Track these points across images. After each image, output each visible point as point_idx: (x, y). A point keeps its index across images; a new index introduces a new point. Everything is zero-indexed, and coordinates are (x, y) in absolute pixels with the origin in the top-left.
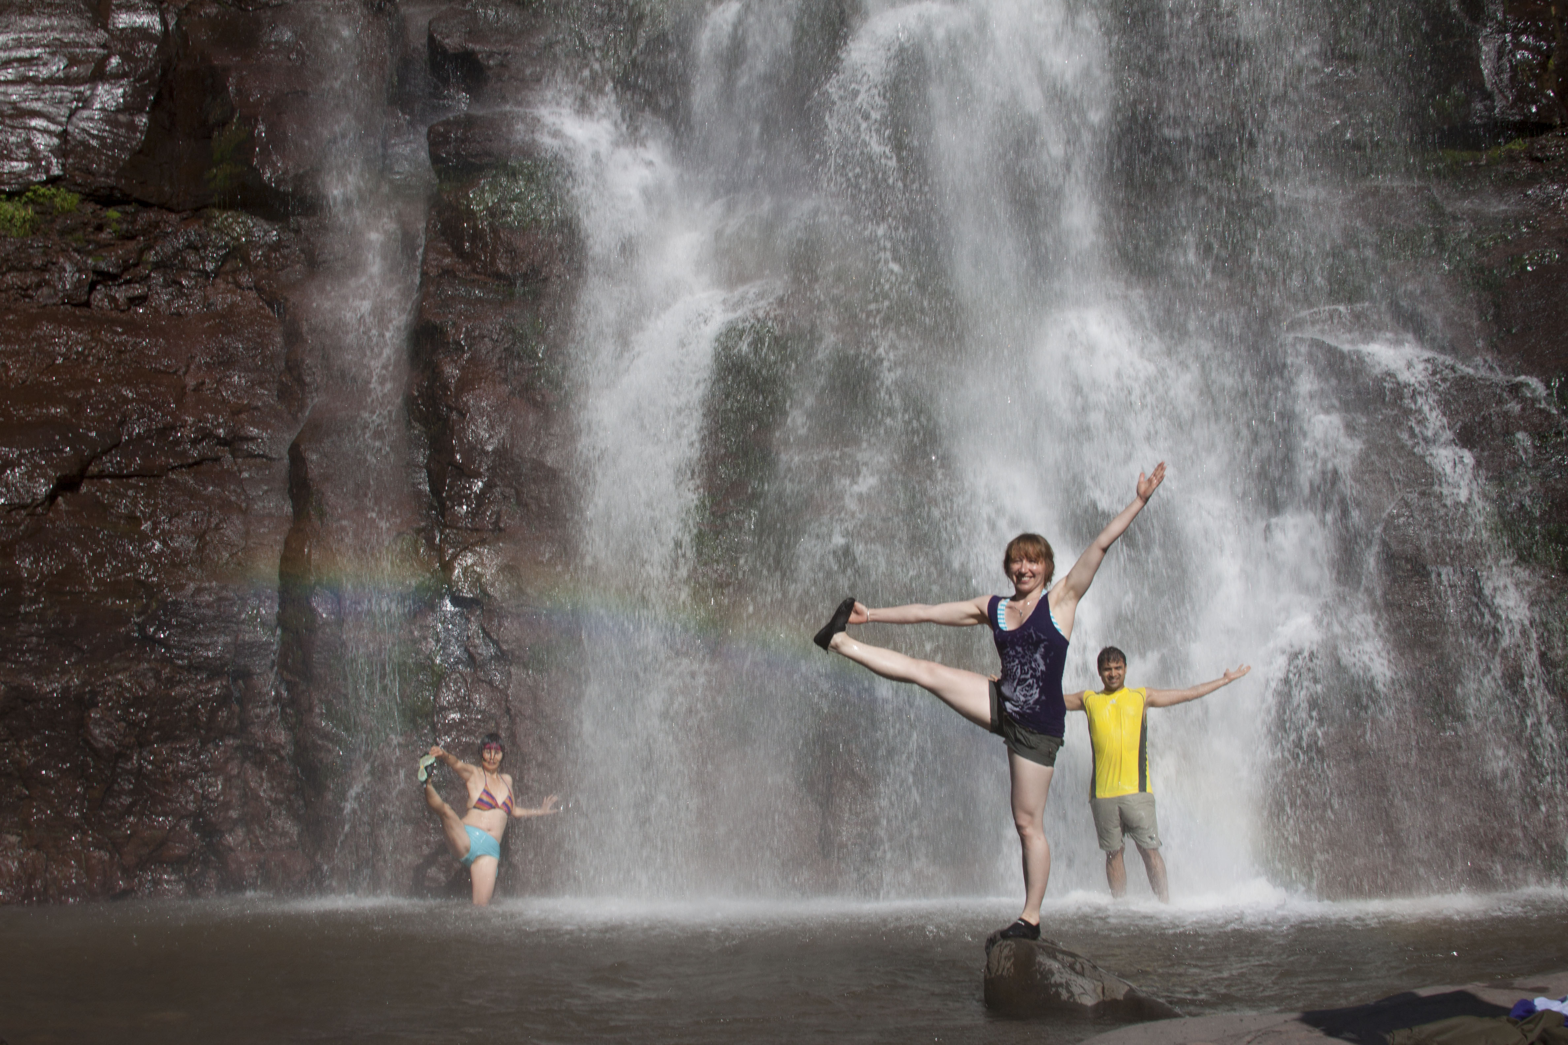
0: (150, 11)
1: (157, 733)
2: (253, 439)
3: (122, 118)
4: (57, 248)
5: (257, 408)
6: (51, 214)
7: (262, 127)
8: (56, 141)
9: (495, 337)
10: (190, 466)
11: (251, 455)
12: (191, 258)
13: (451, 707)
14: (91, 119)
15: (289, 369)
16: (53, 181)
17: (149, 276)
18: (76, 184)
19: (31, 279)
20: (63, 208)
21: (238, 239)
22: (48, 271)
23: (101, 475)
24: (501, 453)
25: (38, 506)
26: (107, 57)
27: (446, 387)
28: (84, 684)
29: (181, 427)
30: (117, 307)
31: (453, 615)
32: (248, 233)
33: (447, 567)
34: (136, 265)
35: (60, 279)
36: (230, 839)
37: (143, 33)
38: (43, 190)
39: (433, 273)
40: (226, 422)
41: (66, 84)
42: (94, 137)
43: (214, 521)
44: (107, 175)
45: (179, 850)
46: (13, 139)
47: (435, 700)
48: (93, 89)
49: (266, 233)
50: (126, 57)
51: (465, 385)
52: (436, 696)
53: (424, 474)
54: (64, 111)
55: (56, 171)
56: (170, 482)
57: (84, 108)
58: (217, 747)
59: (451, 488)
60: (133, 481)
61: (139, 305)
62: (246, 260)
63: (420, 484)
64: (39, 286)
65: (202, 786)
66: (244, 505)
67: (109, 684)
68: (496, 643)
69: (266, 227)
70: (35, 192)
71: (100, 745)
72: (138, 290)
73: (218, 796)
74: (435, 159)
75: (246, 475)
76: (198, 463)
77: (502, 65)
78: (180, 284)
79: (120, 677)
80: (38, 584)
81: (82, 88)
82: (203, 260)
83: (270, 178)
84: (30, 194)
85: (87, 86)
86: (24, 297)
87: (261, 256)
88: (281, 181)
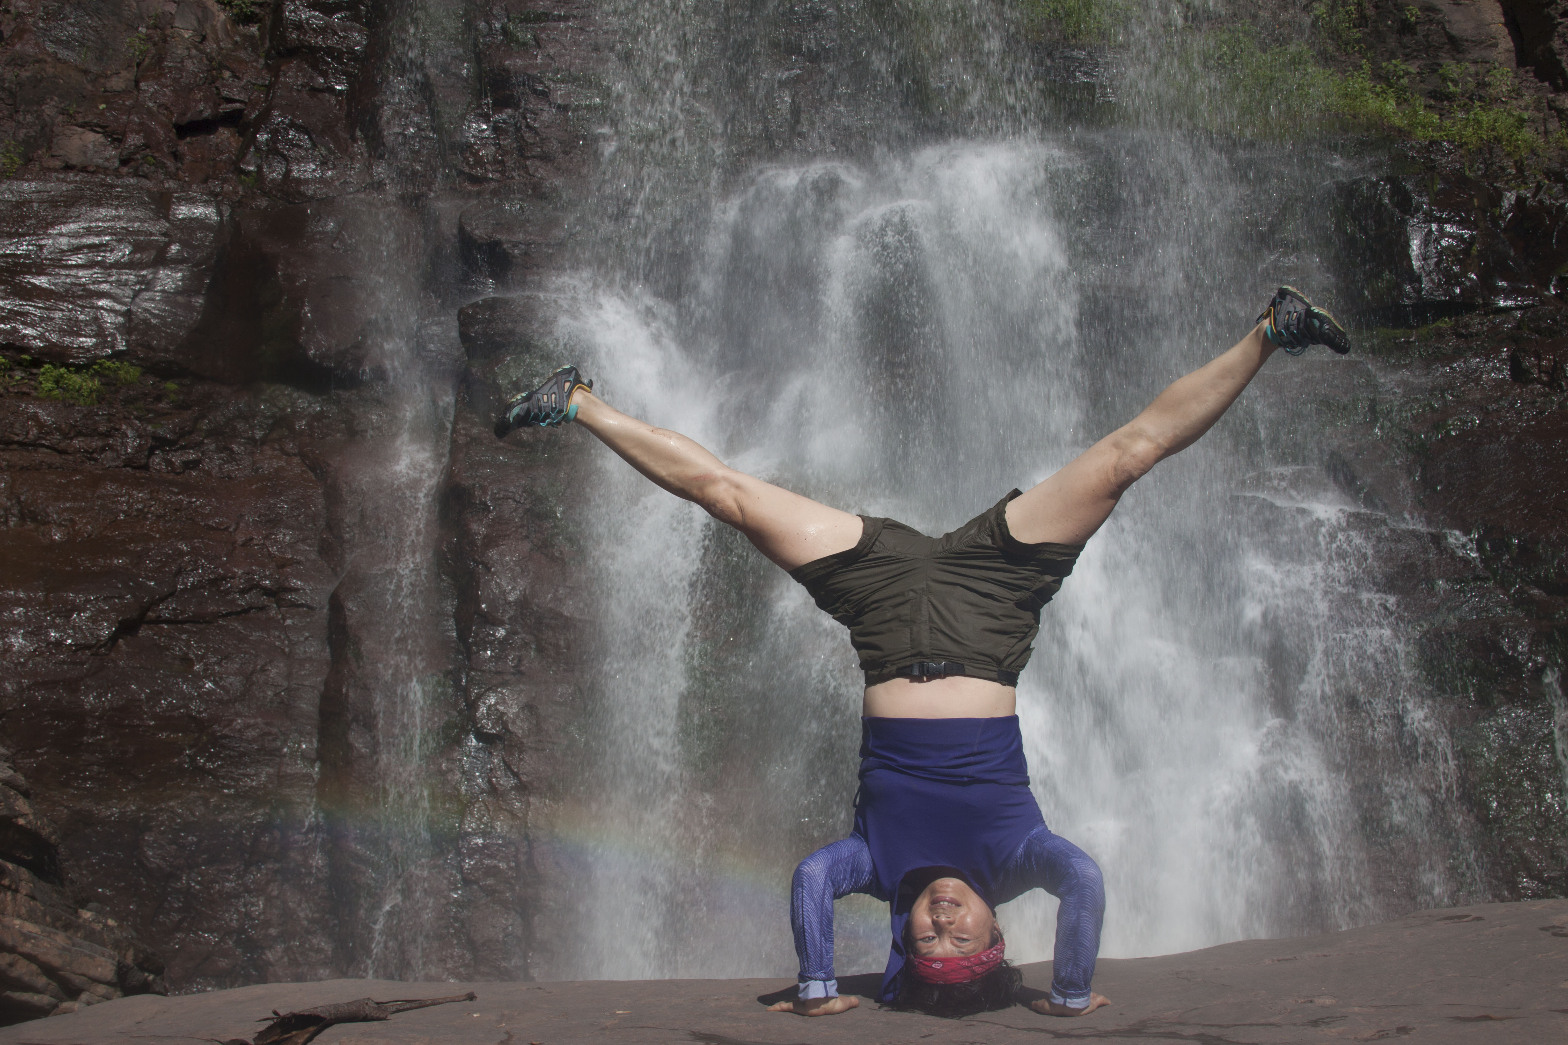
0: (207, 203)
1: (205, 856)
2: (296, 590)
3: (180, 299)
4: (121, 416)
5: (299, 562)
6: (115, 385)
7: (307, 309)
8: (121, 319)
9: (517, 497)
10: (238, 613)
11: (294, 605)
12: (240, 426)
13: (475, 834)
14: (152, 300)
15: (329, 527)
16: (118, 355)
17: (202, 442)
18: (138, 359)
19: (97, 443)
20: (126, 379)
21: (283, 409)
22: (112, 436)
23: (158, 621)
24: (523, 603)
25: (101, 646)
26: (168, 245)
27: (473, 543)
28: (140, 809)
29: (231, 578)
30: (173, 471)
31: (478, 750)
32: (293, 404)
33: (472, 706)
34: (190, 433)
35: (122, 443)
36: (270, 955)
37: (200, 223)
38: (108, 363)
39: (462, 440)
40: (271, 574)
41: (130, 269)
42: (155, 316)
43: (260, 662)
44: (166, 350)
45: (223, 963)
46: (82, 317)
47: (460, 827)
48: (156, 273)
49: (310, 404)
50: (184, 244)
51: (490, 542)
52: (461, 823)
53: (452, 622)
54: (129, 292)
55: (121, 346)
56: (220, 627)
57: (146, 290)
58: (259, 870)
59: (477, 635)
60: (186, 626)
61: (193, 469)
62: (291, 429)
63: (448, 630)
64: (103, 450)
65: (245, 905)
66: (287, 650)
67: (161, 810)
68: (516, 775)
69: (310, 399)
70: (101, 365)
71: (154, 866)
72: (192, 456)
73: (259, 915)
74: (464, 337)
75: (289, 622)
76: (246, 611)
77: (526, 254)
78: (231, 450)
79: (172, 804)
80: (100, 718)
81: (144, 273)
82: (252, 428)
83: (315, 355)
84: (96, 367)
85: (151, 270)
86: (90, 459)
87: (305, 425)
88: (325, 357)
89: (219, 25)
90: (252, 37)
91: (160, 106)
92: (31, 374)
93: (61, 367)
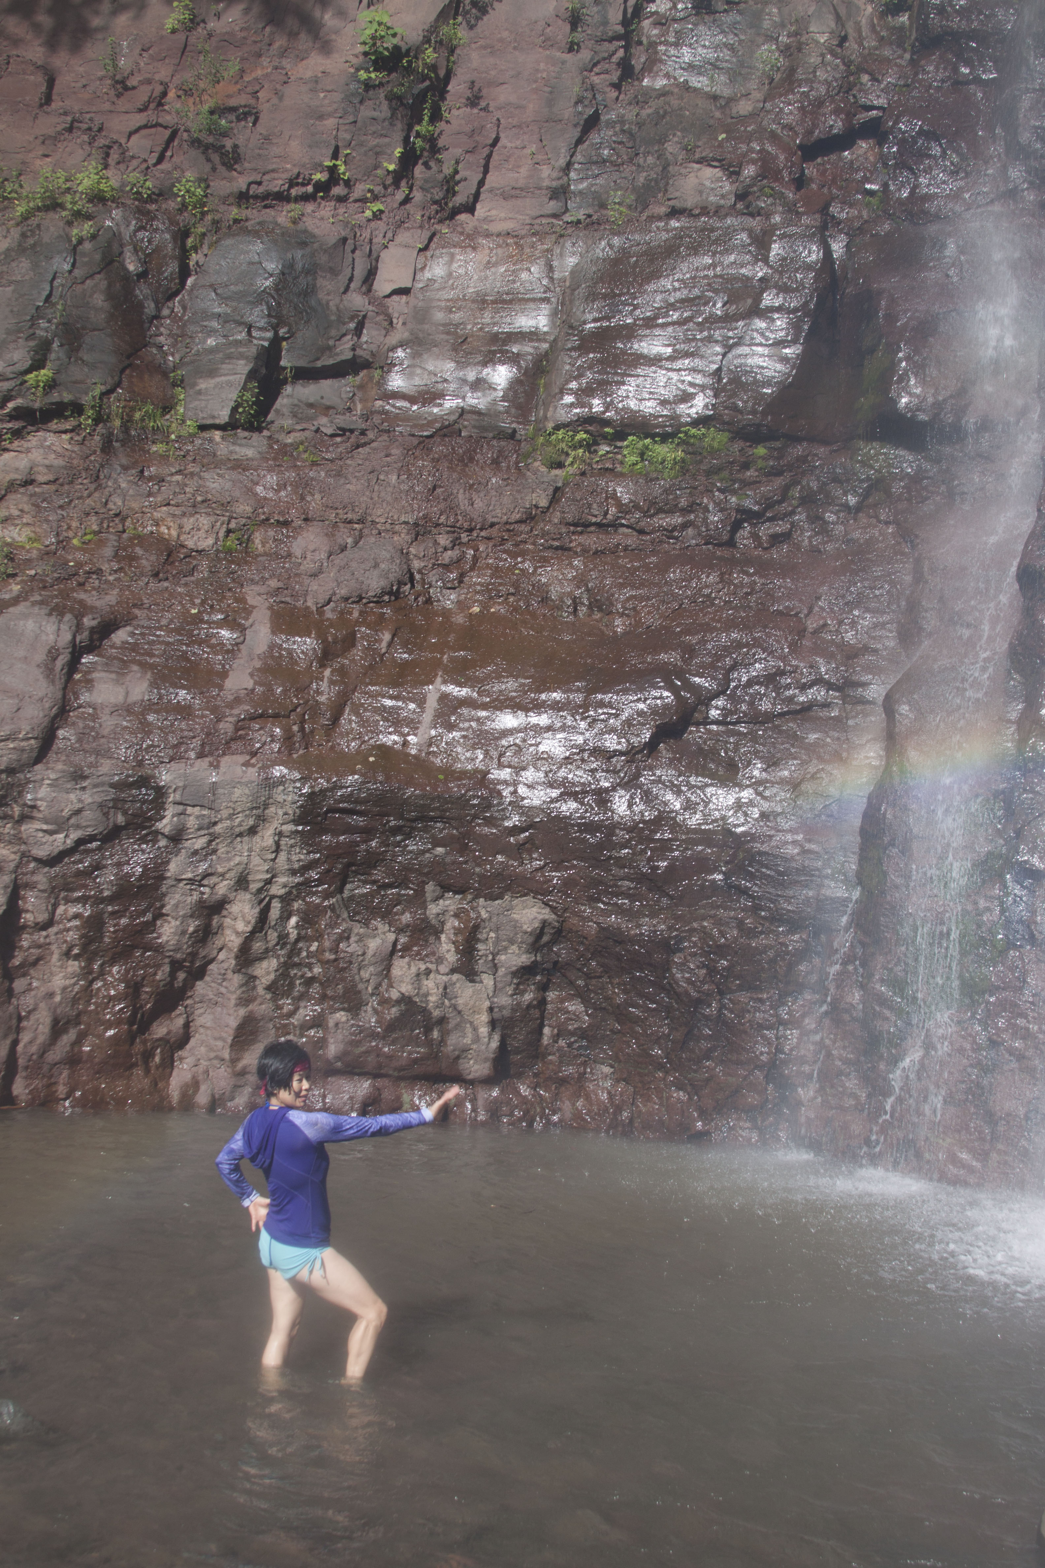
1: (737, 982)
4: (704, 488)
5: (874, 651)
6: (700, 454)
7: (901, 354)
8: (709, 381)
10: (797, 712)
11: (861, 701)
12: (835, 491)
14: (743, 355)
15: (910, 610)
16: (701, 421)
17: (793, 512)
18: (725, 423)
19: (678, 520)
20: (712, 448)
21: (880, 471)
22: (693, 512)
23: (704, 722)
25: (638, 753)
26: (763, 291)
28: (671, 928)
29: (791, 672)
30: (761, 546)
31: (1022, 887)
32: (892, 464)
34: (779, 502)
35: (703, 519)
36: (802, 1093)
37: (801, 262)
38: (693, 431)
40: (838, 667)
41: (724, 321)
43: (812, 769)
48: (747, 325)
49: (908, 463)
50: (782, 288)
54: (718, 349)
55: (706, 411)
56: (774, 728)
57: (741, 344)
58: (796, 1000)
60: (738, 727)
61: (782, 543)
62: (888, 493)
64: (684, 526)
65: (778, 1038)
67: (695, 930)
69: (909, 457)
70: (686, 433)
71: (683, 989)
72: (780, 527)
75: (852, 721)
76: (808, 708)
78: (822, 519)
80: (630, 830)
81: (739, 325)
82: (845, 494)
83: (907, 407)
84: (681, 435)
85: (743, 322)
86: (669, 538)
87: (903, 488)
88: (918, 410)
89: (864, 21)
90: (902, 28)
91: (784, 127)
92: (616, 447)
93: (646, 438)
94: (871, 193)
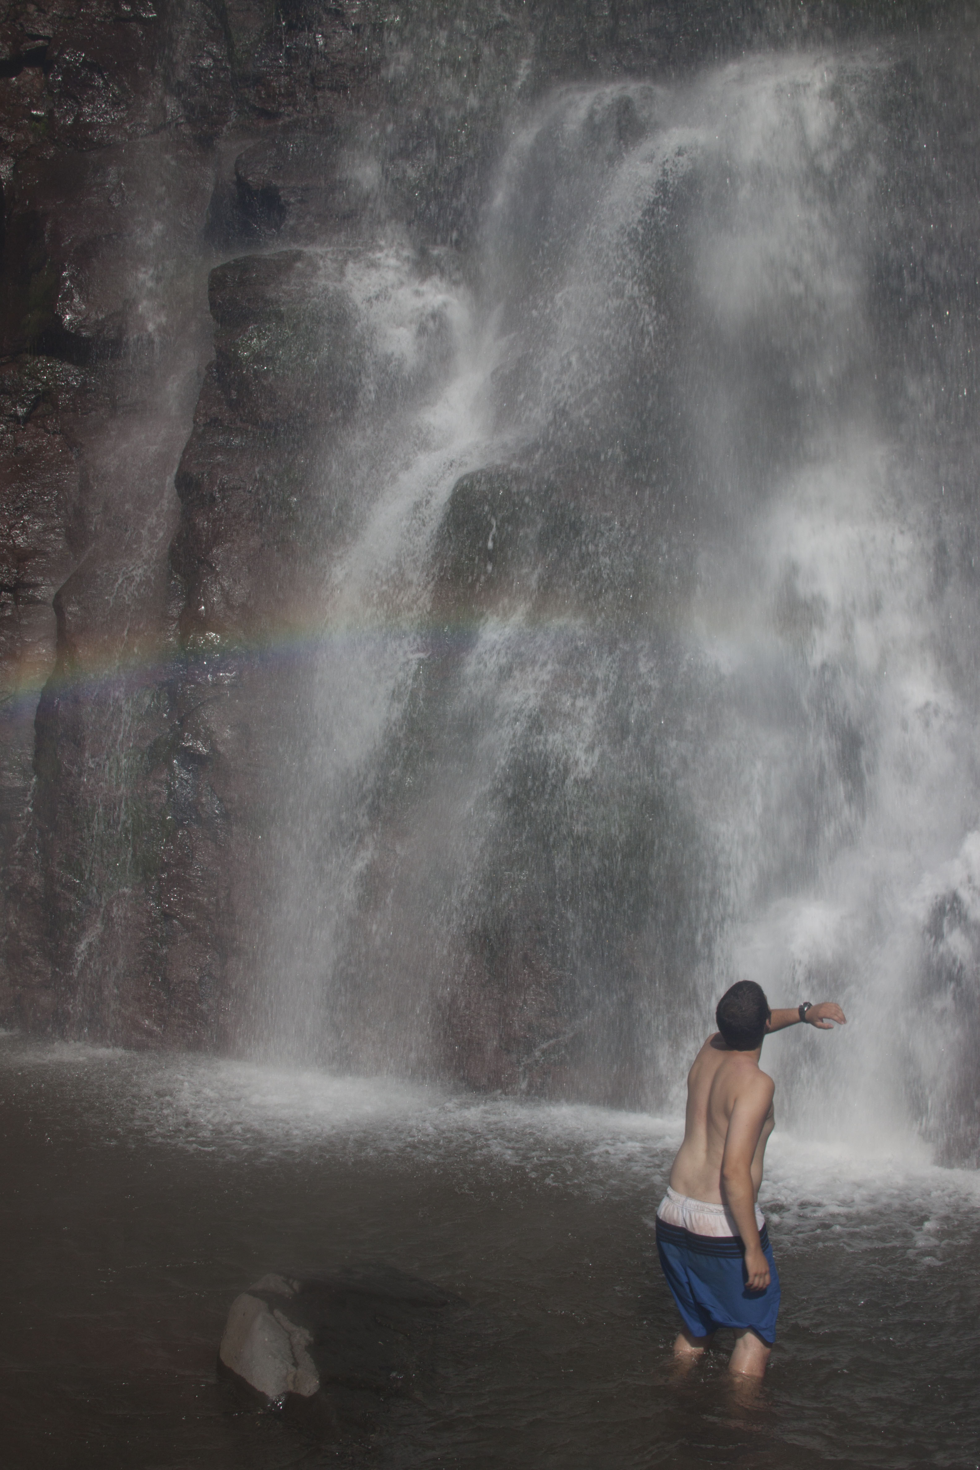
2: (35, 586)
11: (32, 601)
15: (77, 515)
21: (46, 383)
27: (198, 539)
32: (56, 378)
40: (9, 569)
51: (216, 538)
59: (194, 643)
62: (54, 404)
66: (18, 652)
68: (222, 801)
69: (74, 371)
74: (214, 303)
75: (24, 621)
77: (302, 201)
82: (14, 405)
87: (69, 400)
88: (82, 327)
94: (37, 118)
